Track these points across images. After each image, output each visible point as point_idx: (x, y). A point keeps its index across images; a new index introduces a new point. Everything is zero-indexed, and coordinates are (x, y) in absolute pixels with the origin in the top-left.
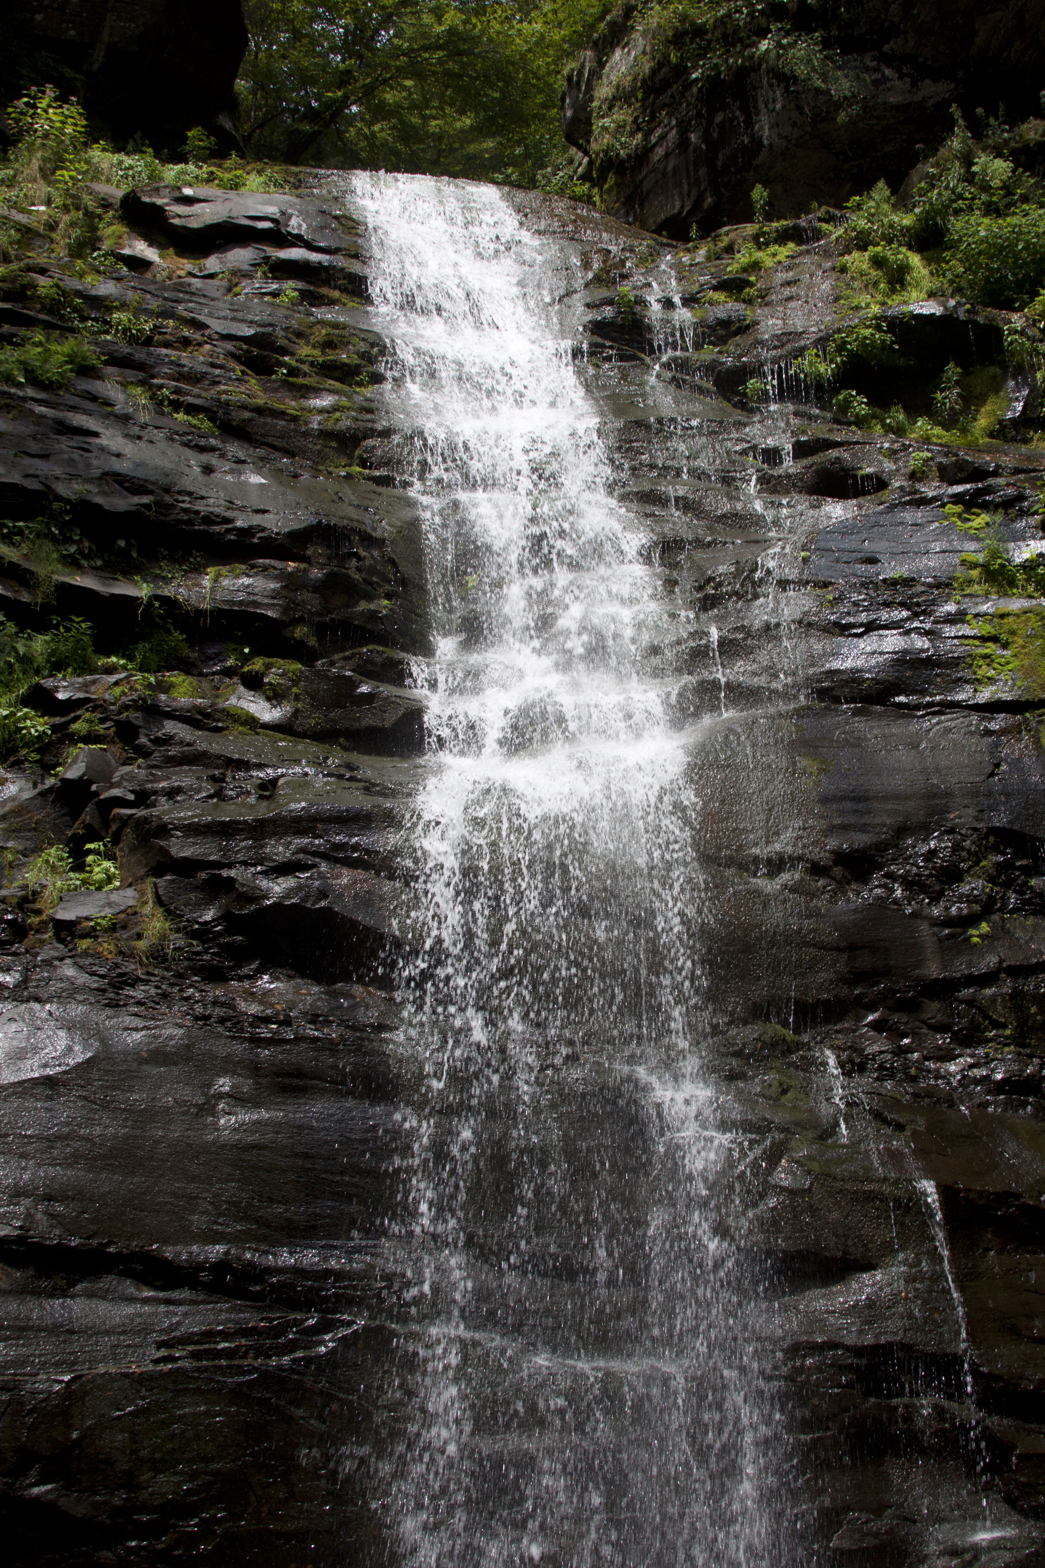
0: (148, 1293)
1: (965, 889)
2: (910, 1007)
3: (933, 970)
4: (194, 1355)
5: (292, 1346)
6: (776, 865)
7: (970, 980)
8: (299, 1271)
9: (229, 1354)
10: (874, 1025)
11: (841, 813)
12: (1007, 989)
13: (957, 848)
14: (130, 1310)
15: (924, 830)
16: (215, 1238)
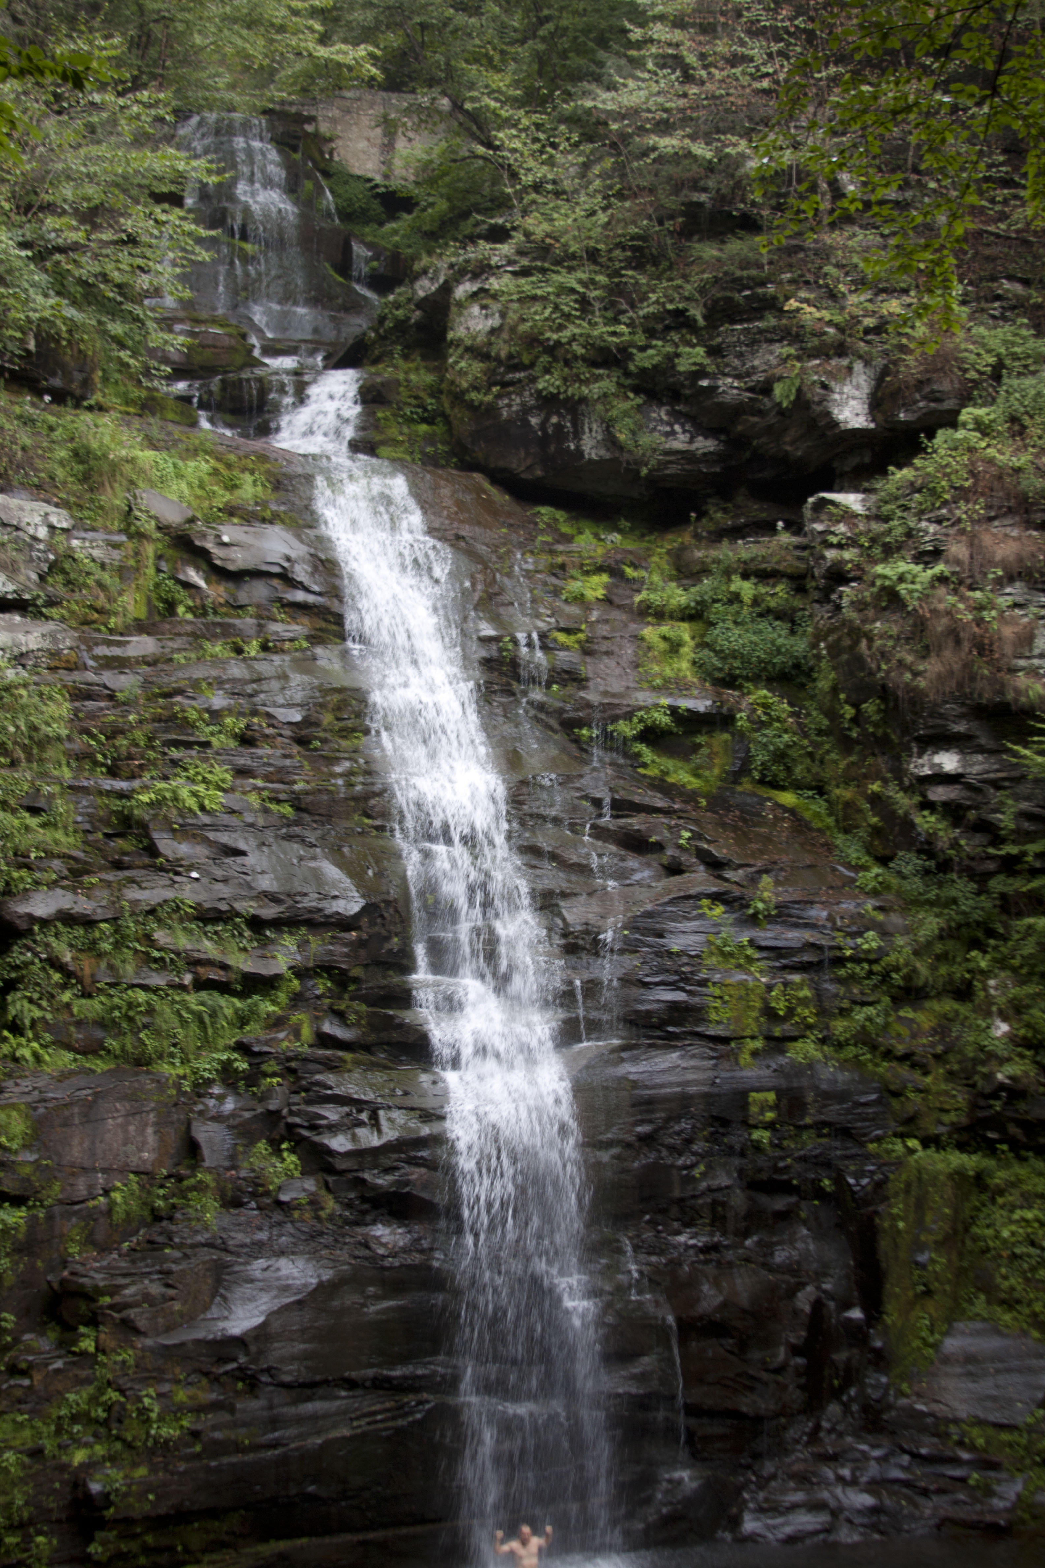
0: (343, 1393)
1: (695, 1148)
2: (664, 1211)
3: (677, 1193)
4: (369, 1424)
5: (406, 1414)
6: (609, 1144)
7: (694, 1197)
8: (405, 1377)
9: (381, 1421)
10: (648, 1222)
11: (641, 1112)
12: (709, 1200)
13: (694, 1127)
14: (338, 1403)
15: (678, 1119)
16: (372, 1366)
